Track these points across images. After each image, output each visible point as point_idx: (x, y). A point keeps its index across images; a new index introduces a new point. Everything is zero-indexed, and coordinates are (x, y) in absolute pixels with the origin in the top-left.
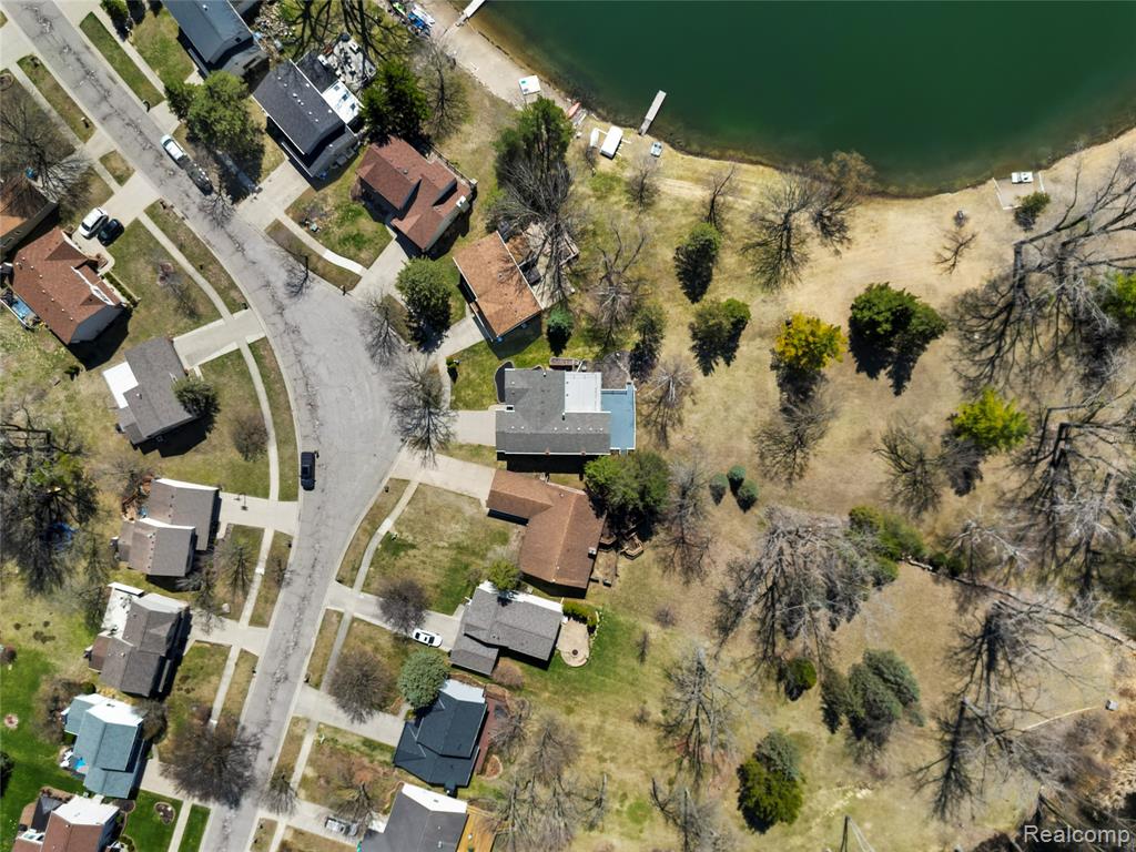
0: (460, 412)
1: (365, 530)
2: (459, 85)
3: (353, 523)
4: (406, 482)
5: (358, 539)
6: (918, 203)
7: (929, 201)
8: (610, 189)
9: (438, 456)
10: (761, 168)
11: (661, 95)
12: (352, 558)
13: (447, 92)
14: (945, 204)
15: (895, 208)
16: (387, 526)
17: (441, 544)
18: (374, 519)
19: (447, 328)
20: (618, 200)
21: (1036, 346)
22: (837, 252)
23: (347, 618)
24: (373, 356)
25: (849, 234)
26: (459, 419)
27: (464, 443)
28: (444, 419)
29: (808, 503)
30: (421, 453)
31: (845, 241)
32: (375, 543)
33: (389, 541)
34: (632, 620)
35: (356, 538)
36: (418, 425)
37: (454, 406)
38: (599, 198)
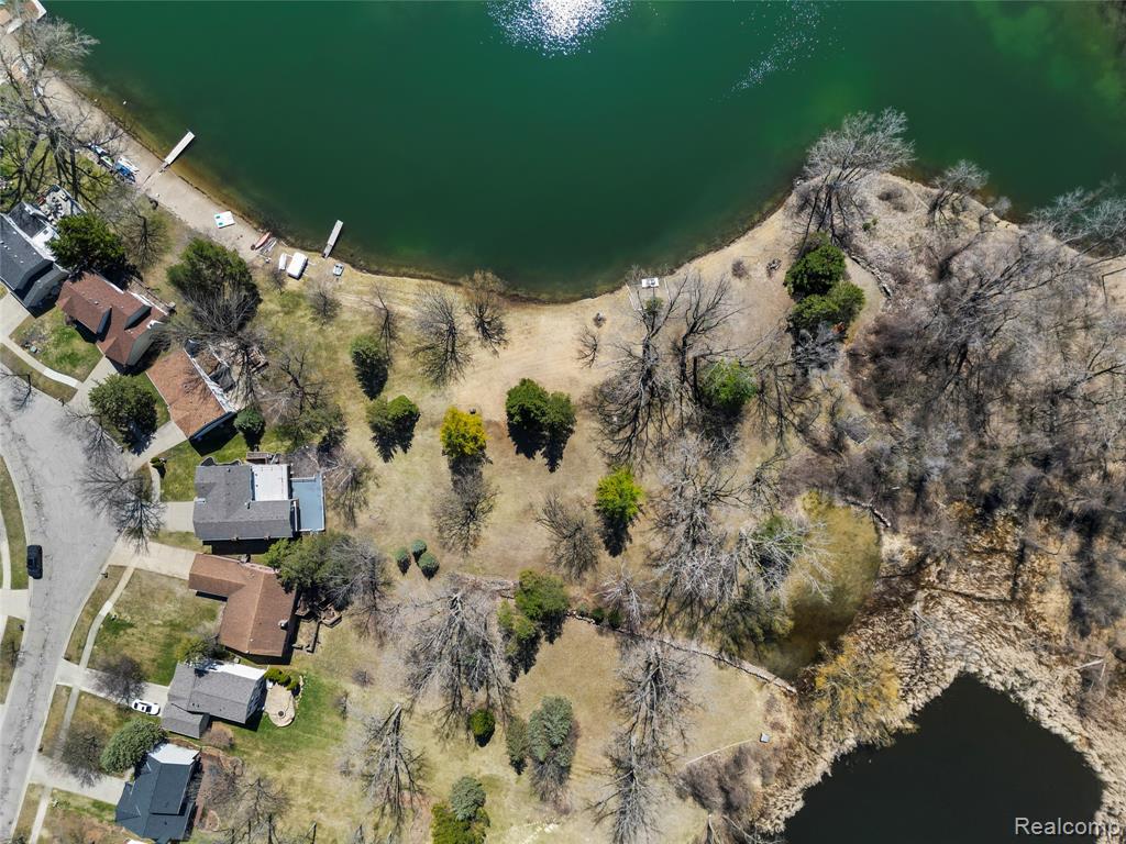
0: (169, 504)
1: (88, 613)
2: (160, 222)
3: (78, 607)
4: (123, 568)
5: (83, 621)
6: (566, 306)
7: (574, 305)
8: (297, 305)
9: (151, 544)
10: (430, 282)
11: (339, 224)
12: (78, 637)
13: (150, 229)
14: (587, 307)
15: (547, 313)
16: (108, 608)
17: (157, 622)
18: (96, 603)
19: (154, 431)
20: (304, 315)
21: (665, 425)
22: (495, 352)
23: (75, 692)
24: (90, 458)
25: (506, 336)
26: (168, 510)
27: (173, 531)
28: (154, 511)
29: (483, 568)
30: (135, 542)
31: (502, 342)
32: (98, 624)
33: (109, 621)
34: (334, 682)
35: (81, 620)
36: (132, 517)
37: (163, 499)
38: (286, 313)
